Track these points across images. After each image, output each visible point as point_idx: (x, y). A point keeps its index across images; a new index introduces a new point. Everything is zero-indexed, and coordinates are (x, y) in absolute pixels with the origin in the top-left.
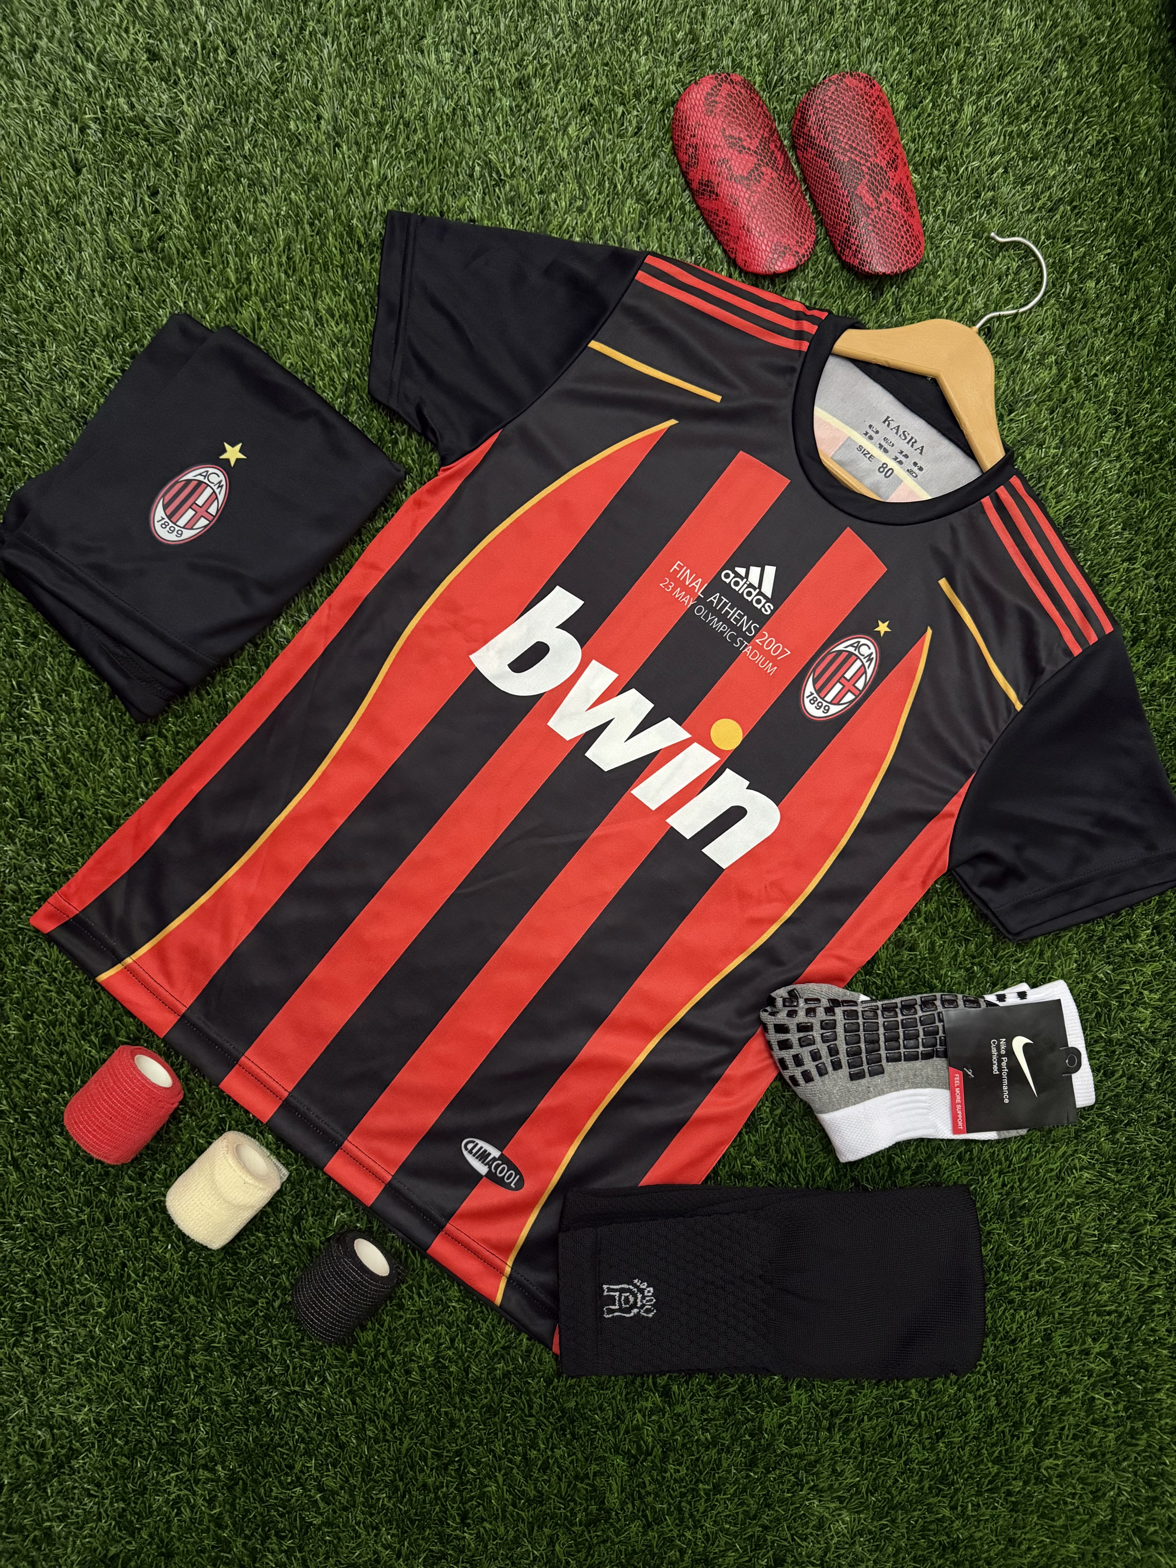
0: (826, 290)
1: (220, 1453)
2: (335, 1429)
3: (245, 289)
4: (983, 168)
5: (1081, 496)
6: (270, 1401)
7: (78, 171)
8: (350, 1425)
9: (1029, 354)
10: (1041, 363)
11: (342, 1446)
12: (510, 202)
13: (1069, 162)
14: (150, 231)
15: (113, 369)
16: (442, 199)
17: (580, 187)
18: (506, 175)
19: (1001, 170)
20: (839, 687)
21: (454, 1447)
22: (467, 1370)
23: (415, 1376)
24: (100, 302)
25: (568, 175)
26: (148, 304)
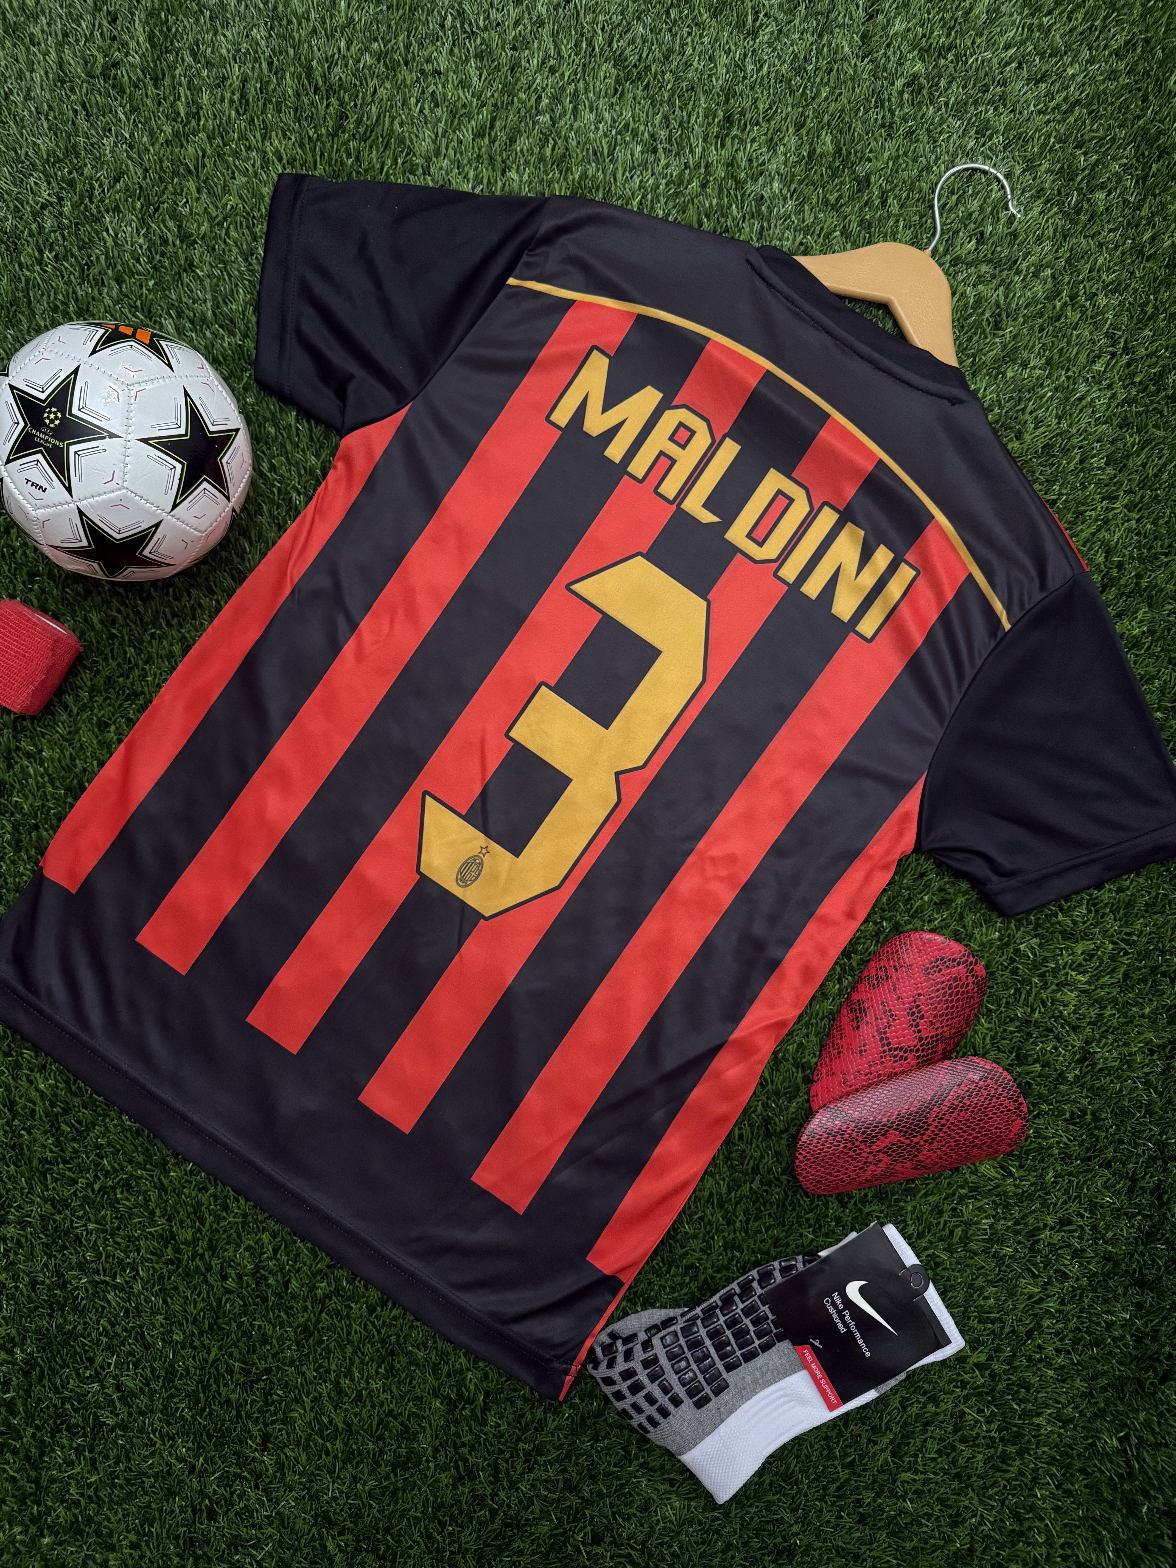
2: (141, 1327)
3: (193, 123)
4: (995, 61)
5: (1064, 425)
6: (77, 1288)
8: (158, 1326)
10: (1036, 275)
11: (147, 1346)
12: (479, 56)
13: (1091, 61)
14: (105, 57)
19: (1014, 65)
21: (263, 1365)
22: (286, 1285)
23: (230, 1283)
25: (545, 32)
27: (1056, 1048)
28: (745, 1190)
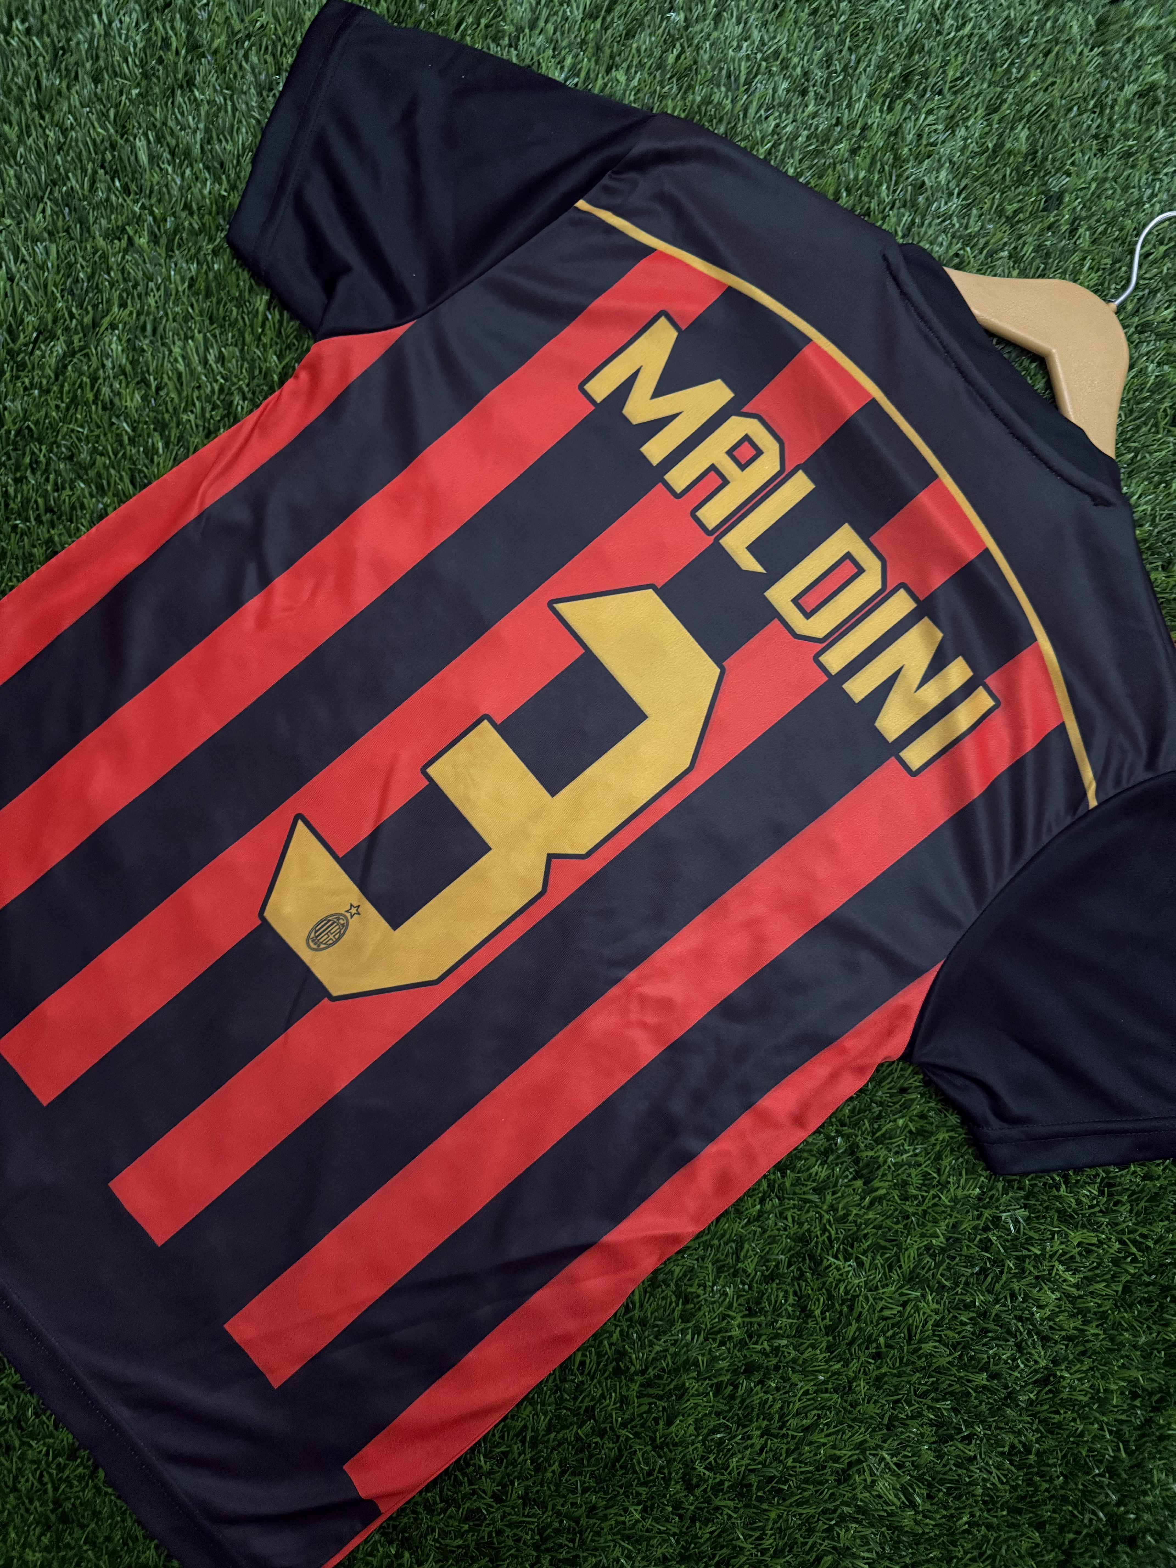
27: (1014, 1359)
28: (568, 1434)
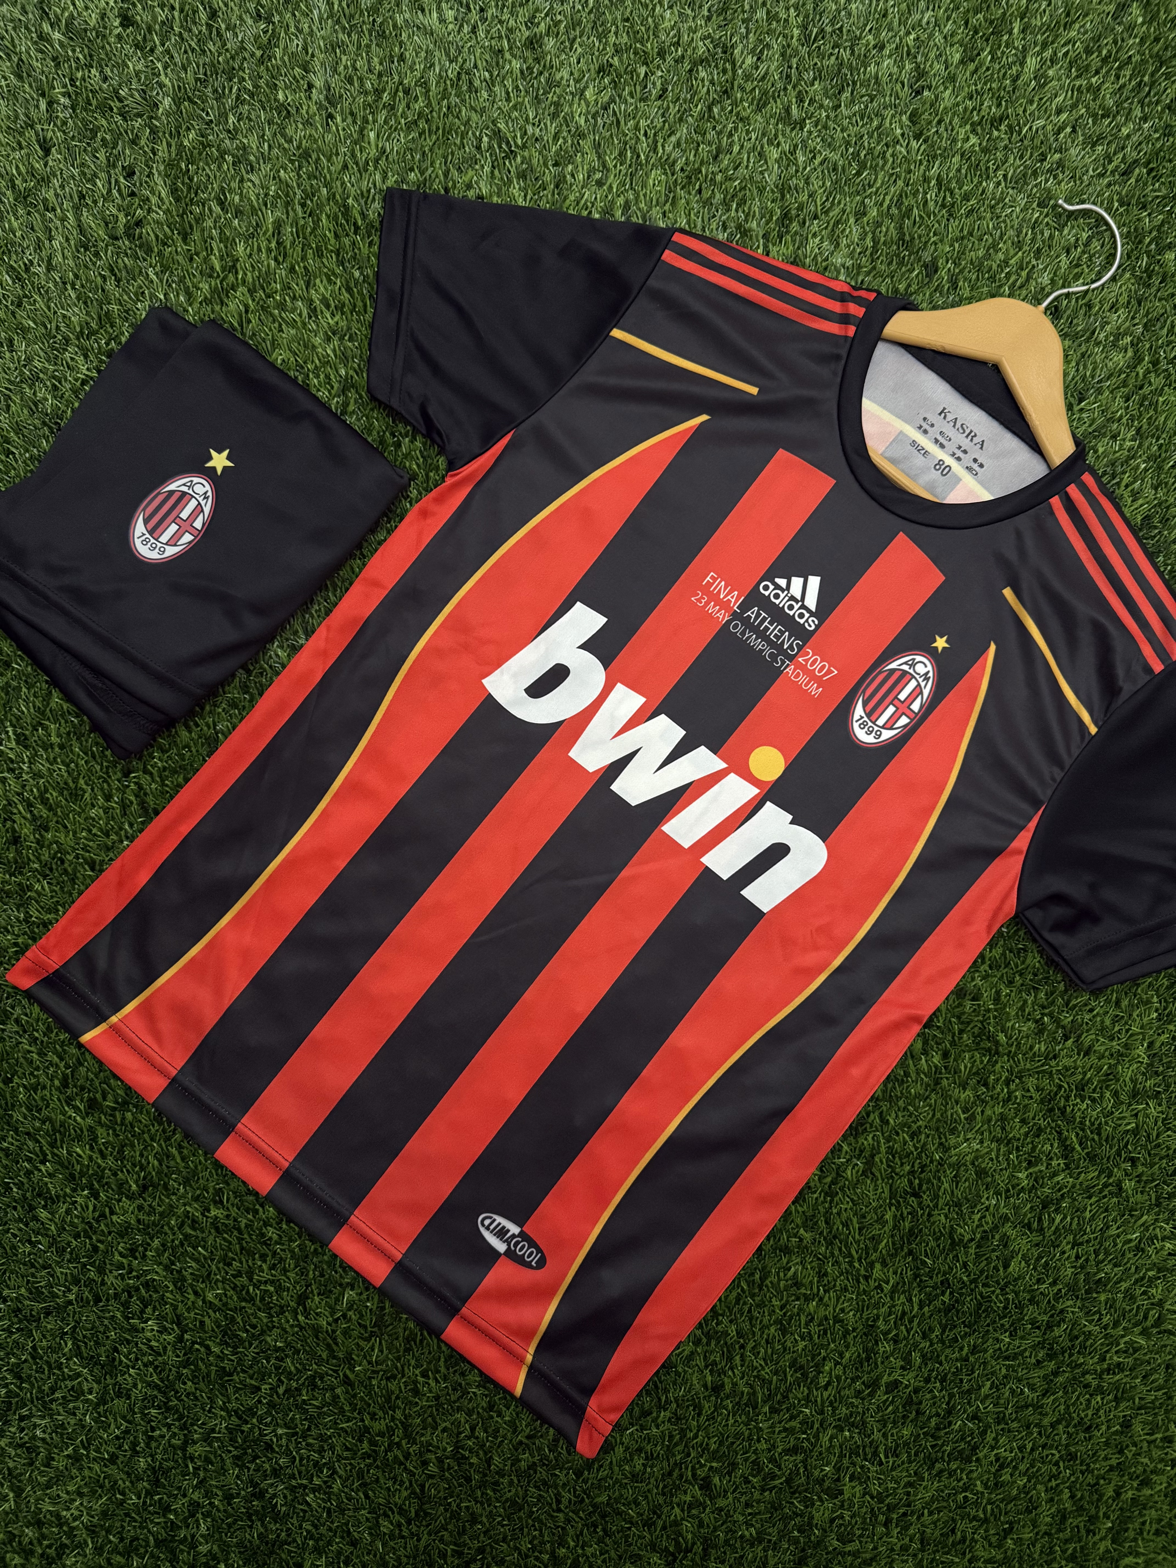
0: (874, 268)
1: (222, 1551)
7: (47, 152)
9: (1102, 335)
15: (88, 369)
16: (446, 174)
17: (599, 157)
18: (517, 146)
20: (891, 709)
24: (73, 296)
26: (125, 297)
